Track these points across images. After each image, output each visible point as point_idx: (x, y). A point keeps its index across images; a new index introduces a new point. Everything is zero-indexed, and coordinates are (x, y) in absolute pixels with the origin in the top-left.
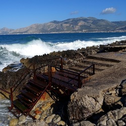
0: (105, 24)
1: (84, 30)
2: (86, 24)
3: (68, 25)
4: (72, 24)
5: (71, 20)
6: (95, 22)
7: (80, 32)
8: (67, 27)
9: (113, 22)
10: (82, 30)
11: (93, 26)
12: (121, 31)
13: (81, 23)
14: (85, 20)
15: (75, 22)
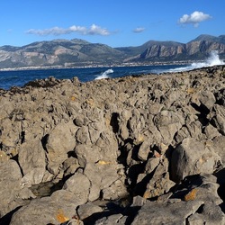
0: (103, 52)
1: (66, 64)
2: (69, 51)
3: (34, 54)
4: (42, 52)
5: (41, 45)
6: (87, 48)
7: (60, 67)
8: (32, 58)
9: (117, 49)
10: (62, 63)
11: (82, 56)
12: (132, 64)
13: (60, 51)
14: (67, 45)
15: (48, 48)
